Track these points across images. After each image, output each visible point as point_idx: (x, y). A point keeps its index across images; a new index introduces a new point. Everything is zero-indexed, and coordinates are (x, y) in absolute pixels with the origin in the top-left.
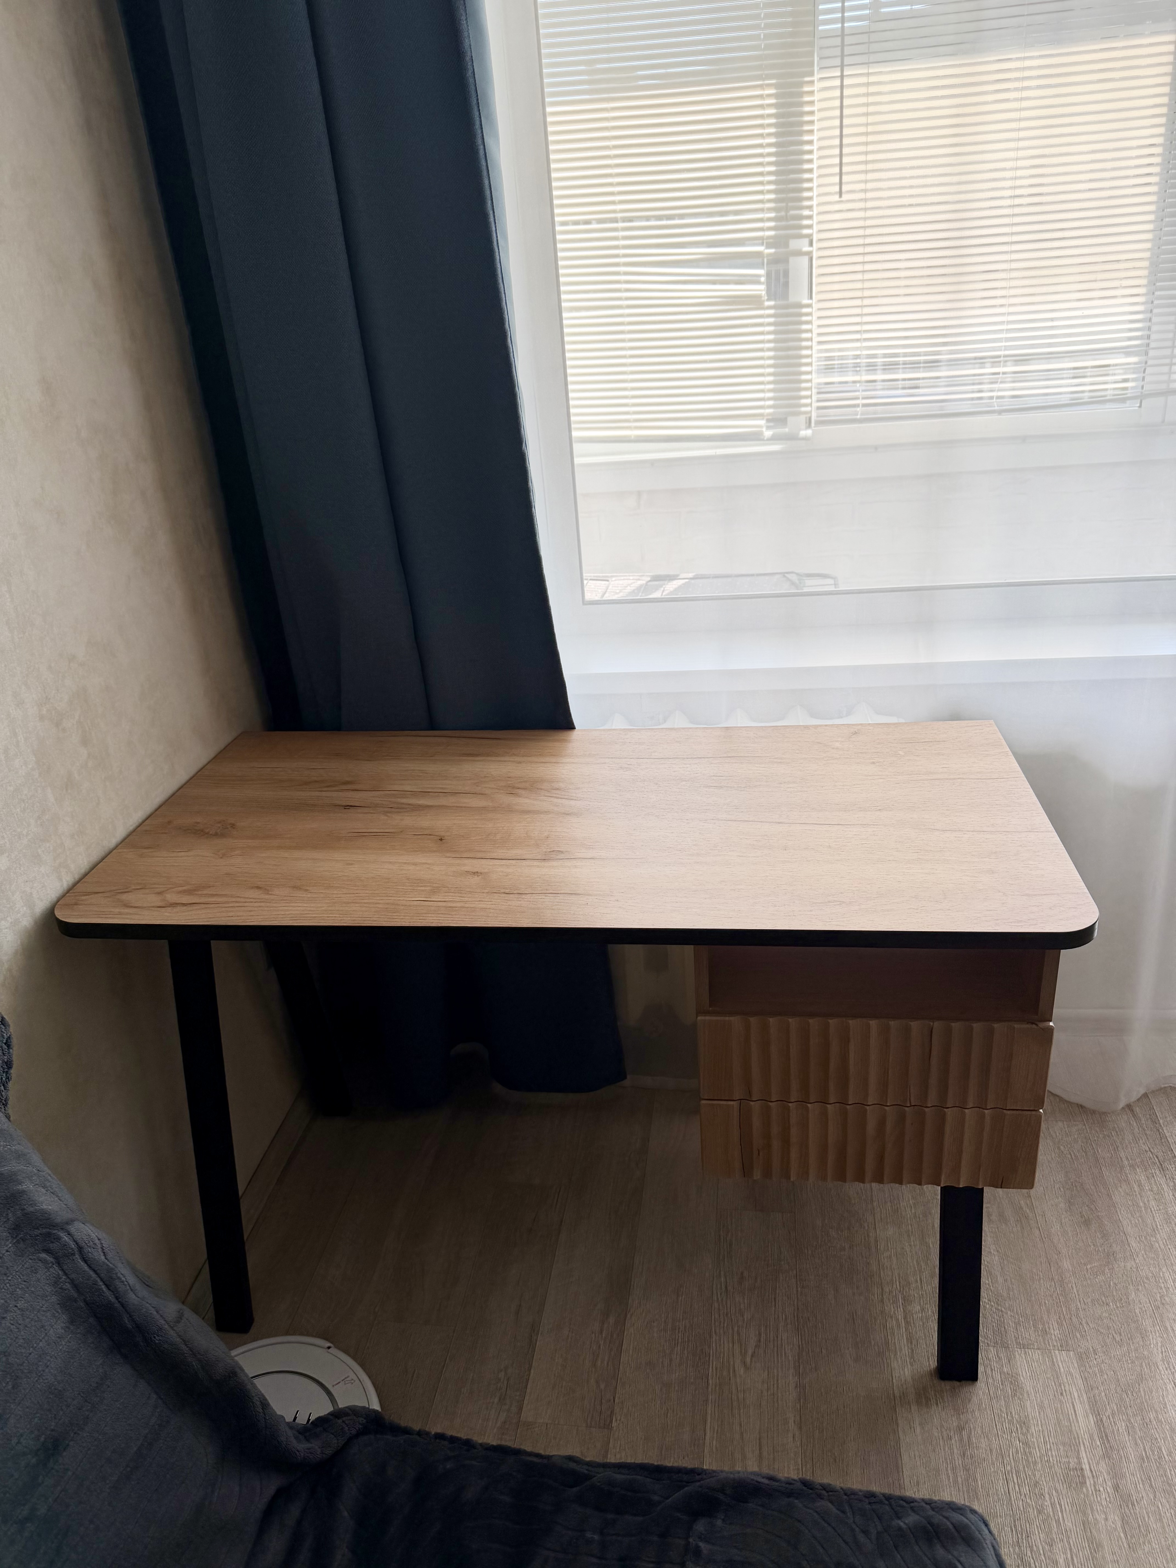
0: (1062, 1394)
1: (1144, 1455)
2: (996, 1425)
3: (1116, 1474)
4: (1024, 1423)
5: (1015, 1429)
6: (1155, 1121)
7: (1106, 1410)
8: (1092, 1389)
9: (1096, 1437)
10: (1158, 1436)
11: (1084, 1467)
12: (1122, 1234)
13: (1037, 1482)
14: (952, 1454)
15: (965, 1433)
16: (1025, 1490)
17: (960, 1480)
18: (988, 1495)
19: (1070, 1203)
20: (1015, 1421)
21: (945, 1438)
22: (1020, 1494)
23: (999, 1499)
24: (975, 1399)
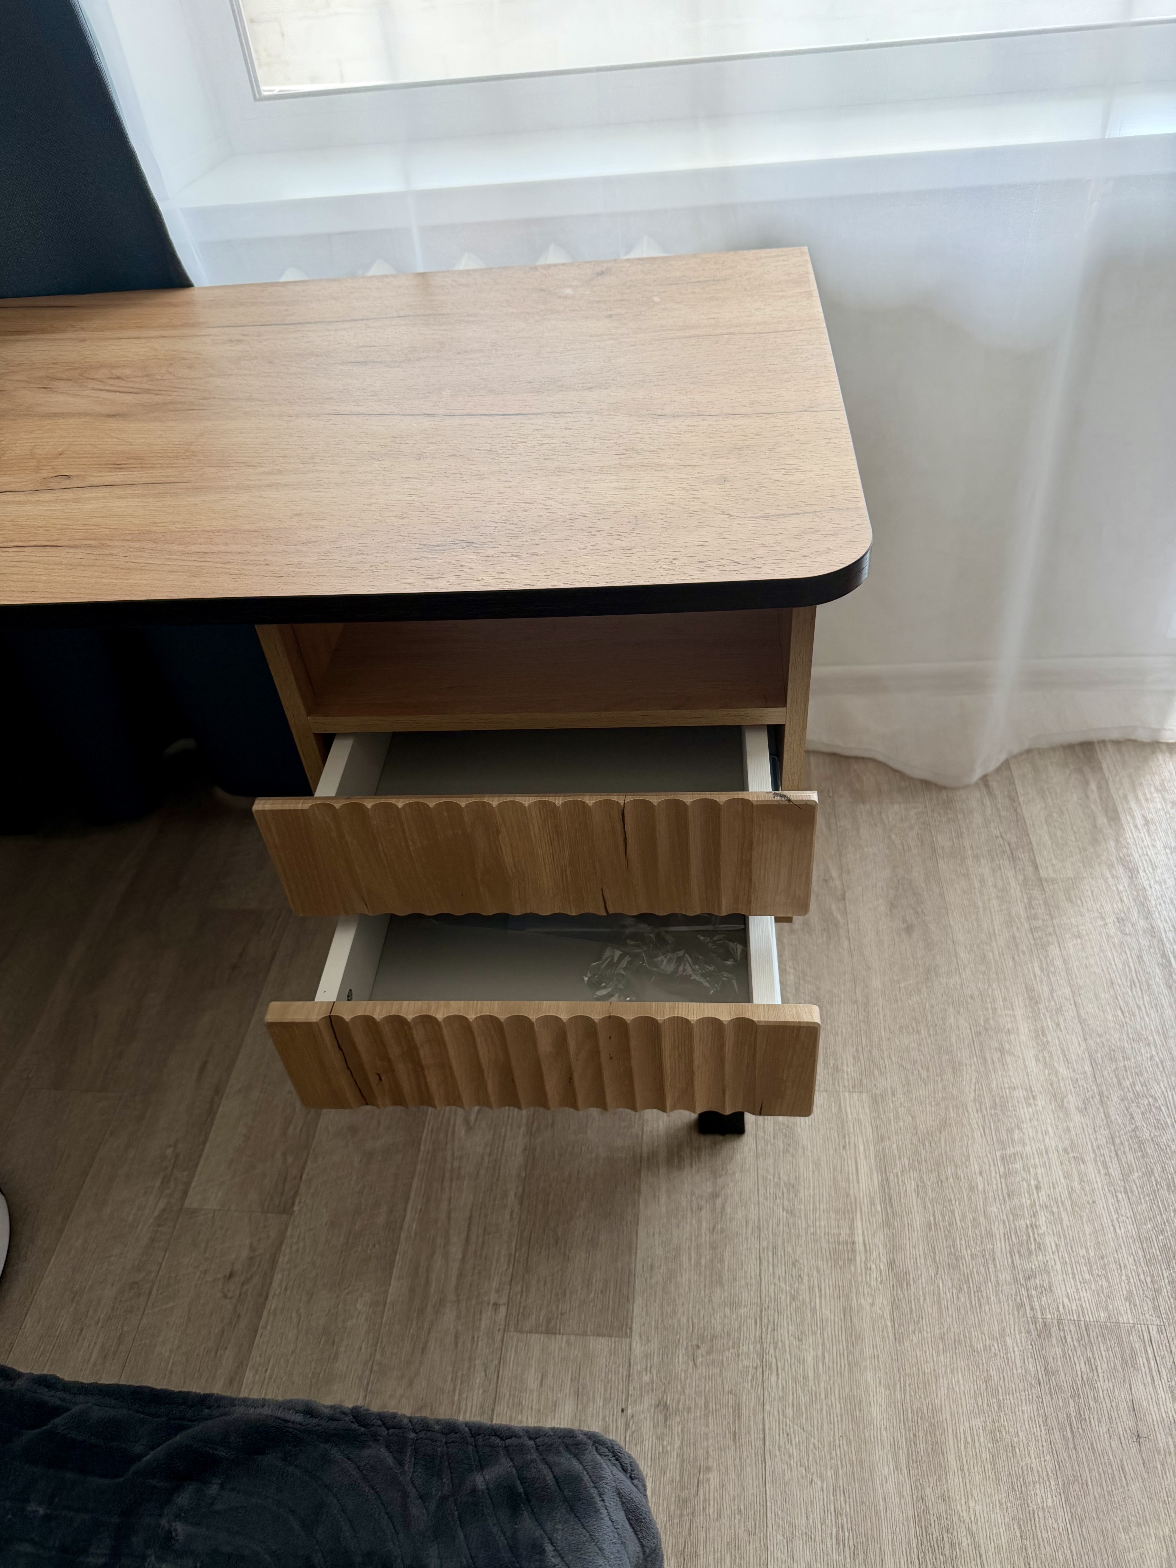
0: (844, 1147)
1: (932, 1222)
2: (758, 1190)
3: (894, 1247)
4: (793, 1187)
5: (781, 1195)
6: (1013, 799)
7: (896, 1165)
8: (882, 1140)
9: (877, 1201)
10: (952, 1197)
11: (856, 1239)
12: (950, 942)
13: (796, 1260)
14: (699, 1228)
15: (719, 1201)
16: (780, 1271)
17: (703, 1262)
18: (735, 1279)
19: (892, 906)
20: (782, 1184)
21: (694, 1209)
22: (774, 1277)
23: (747, 1284)
24: (738, 1157)
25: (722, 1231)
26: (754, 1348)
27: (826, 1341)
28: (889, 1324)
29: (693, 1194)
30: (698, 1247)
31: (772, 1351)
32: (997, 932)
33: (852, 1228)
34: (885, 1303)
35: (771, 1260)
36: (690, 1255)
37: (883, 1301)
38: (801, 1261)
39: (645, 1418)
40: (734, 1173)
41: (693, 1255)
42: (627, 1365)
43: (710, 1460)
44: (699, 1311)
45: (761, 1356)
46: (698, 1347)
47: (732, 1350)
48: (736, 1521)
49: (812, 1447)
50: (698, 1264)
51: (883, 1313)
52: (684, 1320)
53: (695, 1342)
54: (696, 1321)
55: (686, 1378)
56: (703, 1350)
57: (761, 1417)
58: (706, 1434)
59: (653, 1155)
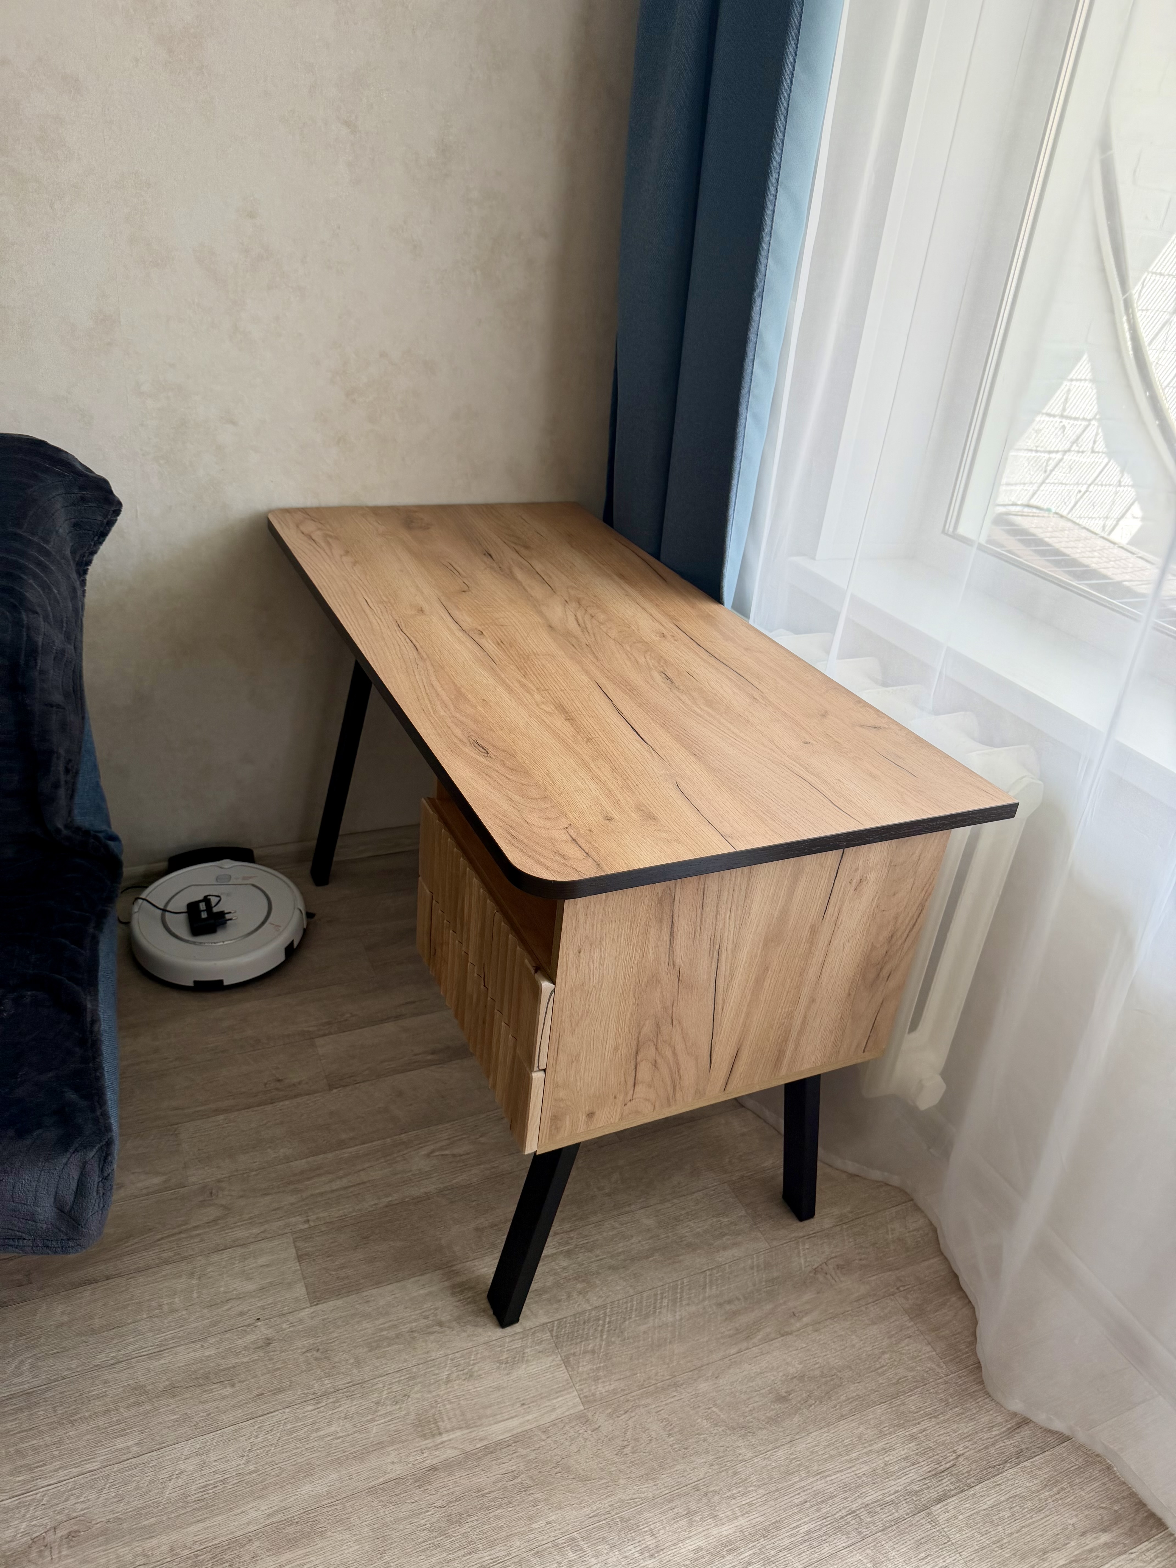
0: (523, 1404)
2: (457, 1352)
5: (461, 1369)
7: (524, 1449)
8: (544, 1432)
9: (485, 1442)
12: (788, 1439)
13: (409, 1396)
14: (410, 1322)
15: (437, 1328)
16: (395, 1387)
17: (385, 1333)
18: (378, 1358)
19: (801, 1378)
20: (470, 1367)
21: (424, 1314)
22: (389, 1385)
23: (377, 1367)
24: (480, 1330)
25: (414, 1338)
26: (330, 1388)
27: (351, 1436)
28: (381, 1480)
29: (436, 1309)
30: (395, 1326)
31: (331, 1400)
32: (828, 1479)
33: (453, 1430)
34: (398, 1472)
35: (403, 1378)
36: (386, 1322)
37: (398, 1470)
38: (410, 1399)
39: (257, 1335)
40: (465, 1331)
41: (386, 1325)
42: (290, 1310)
43: (239, 1384)
44: (345, 1342)
45: (325, 1394)
46: (318, 1350)
47: (322, 1373)
48: (202, 1414)
49: (267, 1449)
50: (382, 1330)
51: (389, 1473)
52: (335, 1335)
53: (320, 1348)
54: (337, 1343)
55: (293, 1350)
56: (318, 1355)
57: (279, 1408)
58: (256, 1376)
59: (457, 1273)
